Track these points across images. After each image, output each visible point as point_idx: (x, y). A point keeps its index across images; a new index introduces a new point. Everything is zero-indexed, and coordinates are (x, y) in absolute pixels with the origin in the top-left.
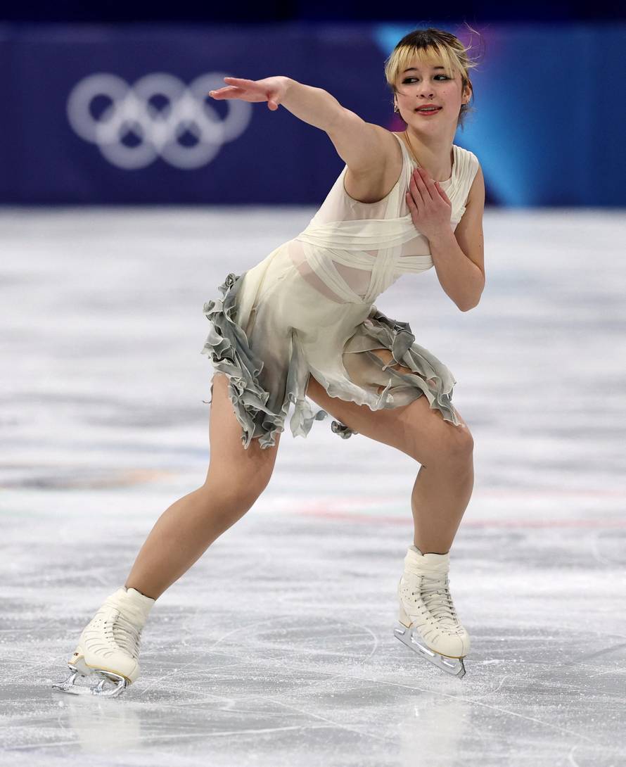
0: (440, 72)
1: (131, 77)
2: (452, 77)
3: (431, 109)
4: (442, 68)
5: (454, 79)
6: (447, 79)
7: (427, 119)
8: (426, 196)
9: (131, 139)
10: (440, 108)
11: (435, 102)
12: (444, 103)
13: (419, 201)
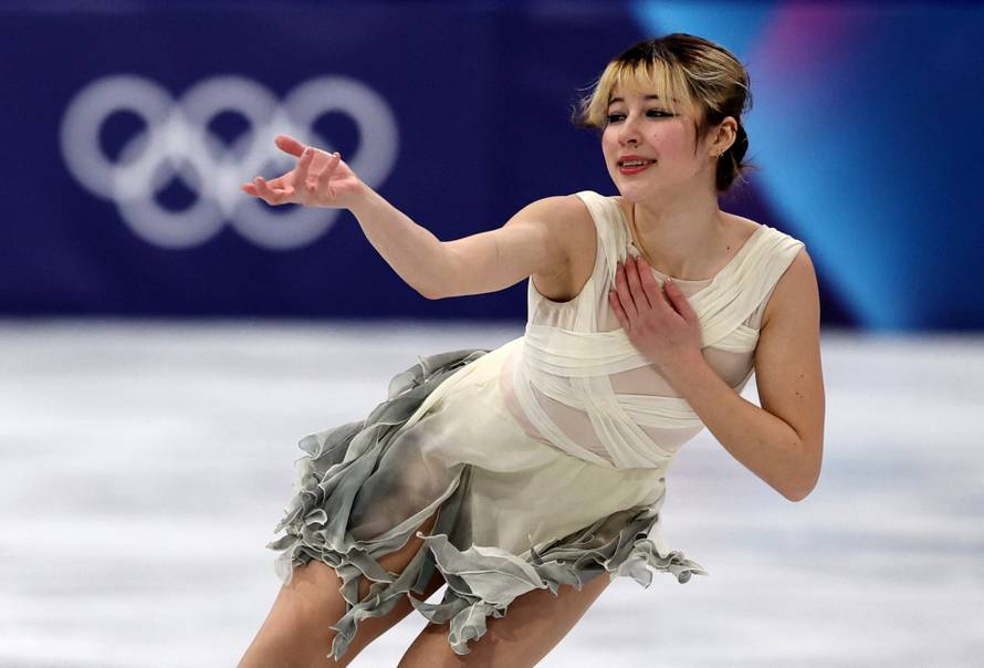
0: (653, 104)
1: (177, 84)
2: (674, 112)
3: (635, 163)
4: (655, 97)
5: (677, 115)
6: (665, 115)
7: (633, 180)
8: (640, 300)
9: (176, 194)
10: (655, 161)
11: (642, 152)
12: (658, 154)
13: (630, 309)
